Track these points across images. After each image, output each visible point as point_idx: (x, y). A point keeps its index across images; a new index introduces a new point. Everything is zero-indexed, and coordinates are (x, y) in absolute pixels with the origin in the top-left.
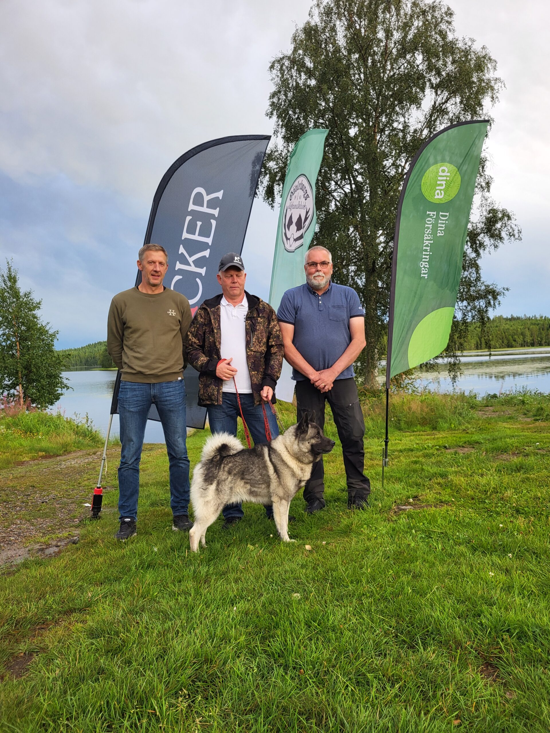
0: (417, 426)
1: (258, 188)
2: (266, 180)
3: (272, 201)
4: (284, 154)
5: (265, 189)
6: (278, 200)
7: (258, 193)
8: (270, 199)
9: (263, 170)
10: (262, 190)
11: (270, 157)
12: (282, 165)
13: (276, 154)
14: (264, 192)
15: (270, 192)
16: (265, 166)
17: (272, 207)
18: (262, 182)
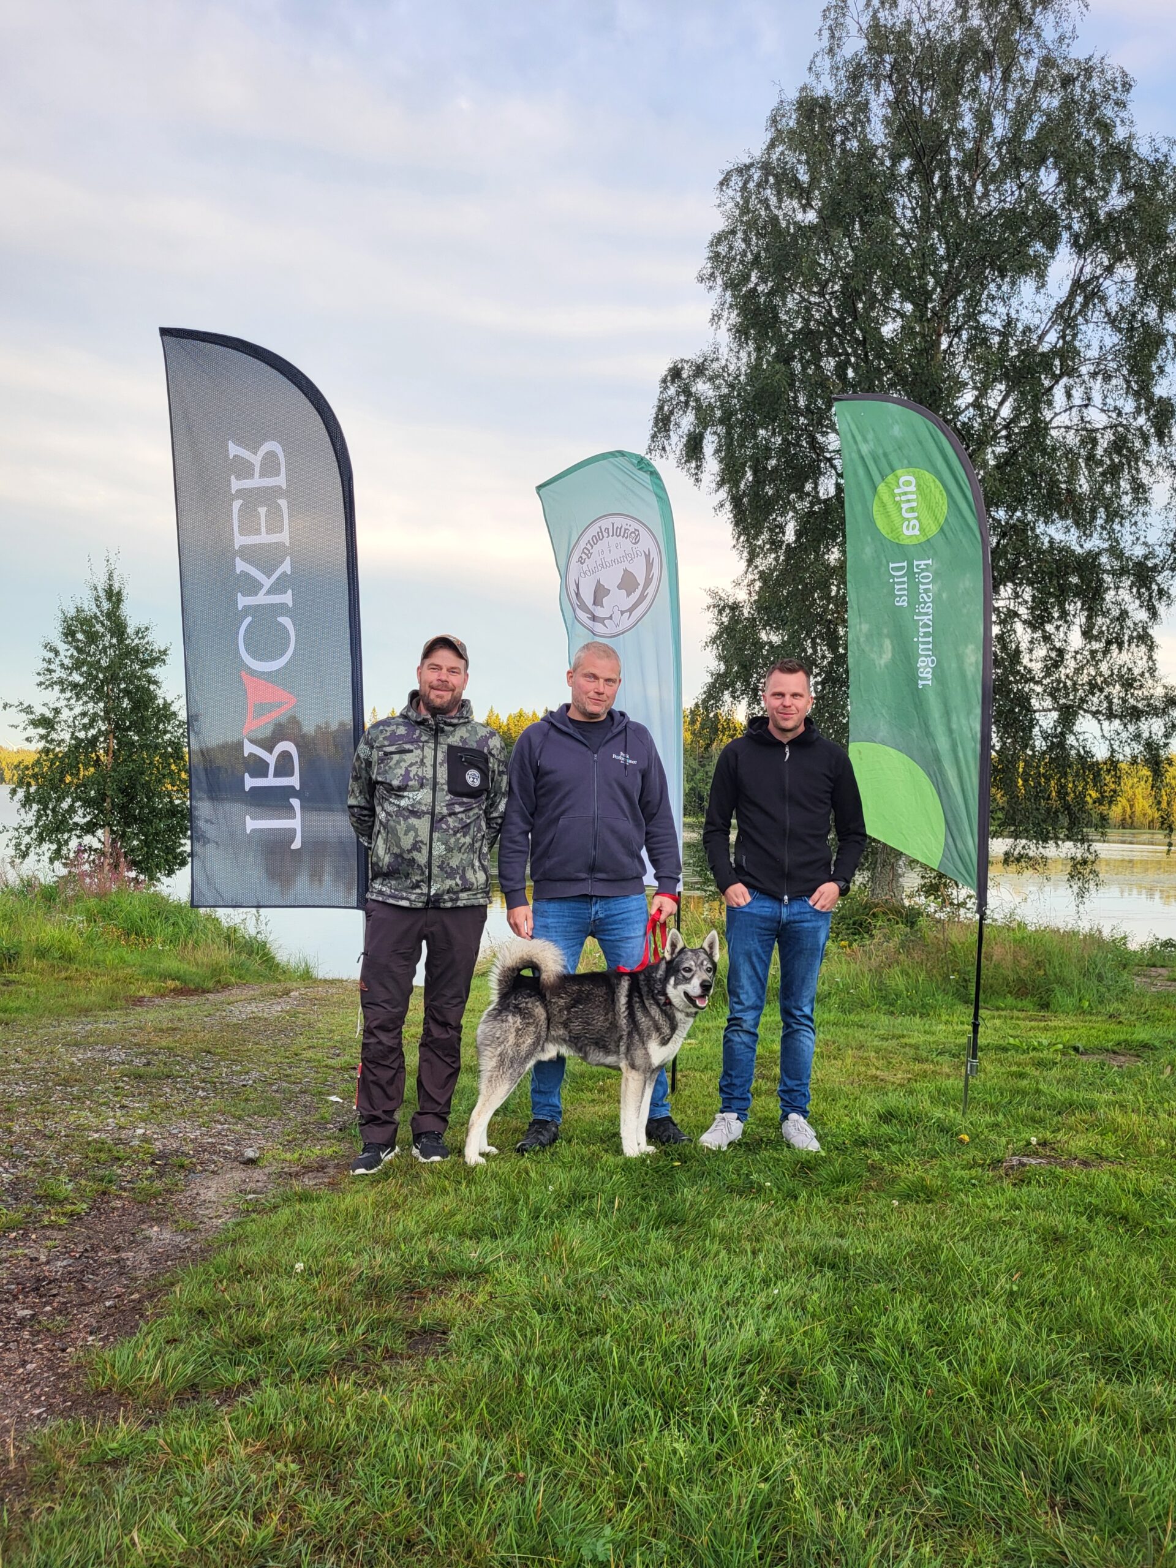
0: (1004, 997)
1: (668, 437)
2: (686, 421)
3: (698, 467)
4: (732, 368)
5: (684, 440)
6: (712, 465)
7: (668, 448)
8: (693, 465)
9: (682, 398)
10: (677, 441)
11: (699, 371)
12: (725, 391)
13: (715, 365)
14: (681, 446)
15: (694, 448)
16: (686, 391)
17: (697, 480)
18: (677, 425)
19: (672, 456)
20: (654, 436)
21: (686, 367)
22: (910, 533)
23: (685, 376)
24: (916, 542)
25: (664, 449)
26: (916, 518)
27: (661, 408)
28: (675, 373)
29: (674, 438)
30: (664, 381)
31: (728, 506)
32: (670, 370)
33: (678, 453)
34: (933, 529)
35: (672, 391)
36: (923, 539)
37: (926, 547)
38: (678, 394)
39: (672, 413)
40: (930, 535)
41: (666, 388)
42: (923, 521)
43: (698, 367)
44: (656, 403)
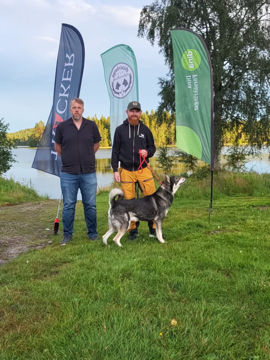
0: (239, 193)
1: (144, 31)
2: (149, 25)
3: (153, 40)
4: (162, 7)
5: (149, 31)
6: (157, 39)
7: (144, 34)
8: (152, 39)
9: (147, 18)
10: (146, 32)
11: (152, 9)
12: (160, 15)
13: (157, 7)
14: (148, 33)
15: (152, 34)
16: (149, 16)
17: (152, 44)
18: (146, 26)
19: (145, 37)
20: (139, 31)
21: (148, 8)
22: (191, 67)
23: (148, 10)
24: (193, 70)
25: (142, 35)
26: (193, 63)
27: (141, 22)
28: (145, 10)
29: (145, 31)
30: (142, 13)
31: (163, 51)
32: (143, 9)
33: (147, 35)
34: (197, 66)
35: (144, 16)
36: (195, 69)
37: (196, 71)
38: (146, 16)
39: (144, 23)
40: (196, 68)
41: (142, 15)
42: (195, 65)
43: (152, 8)
44: (139, 20)
